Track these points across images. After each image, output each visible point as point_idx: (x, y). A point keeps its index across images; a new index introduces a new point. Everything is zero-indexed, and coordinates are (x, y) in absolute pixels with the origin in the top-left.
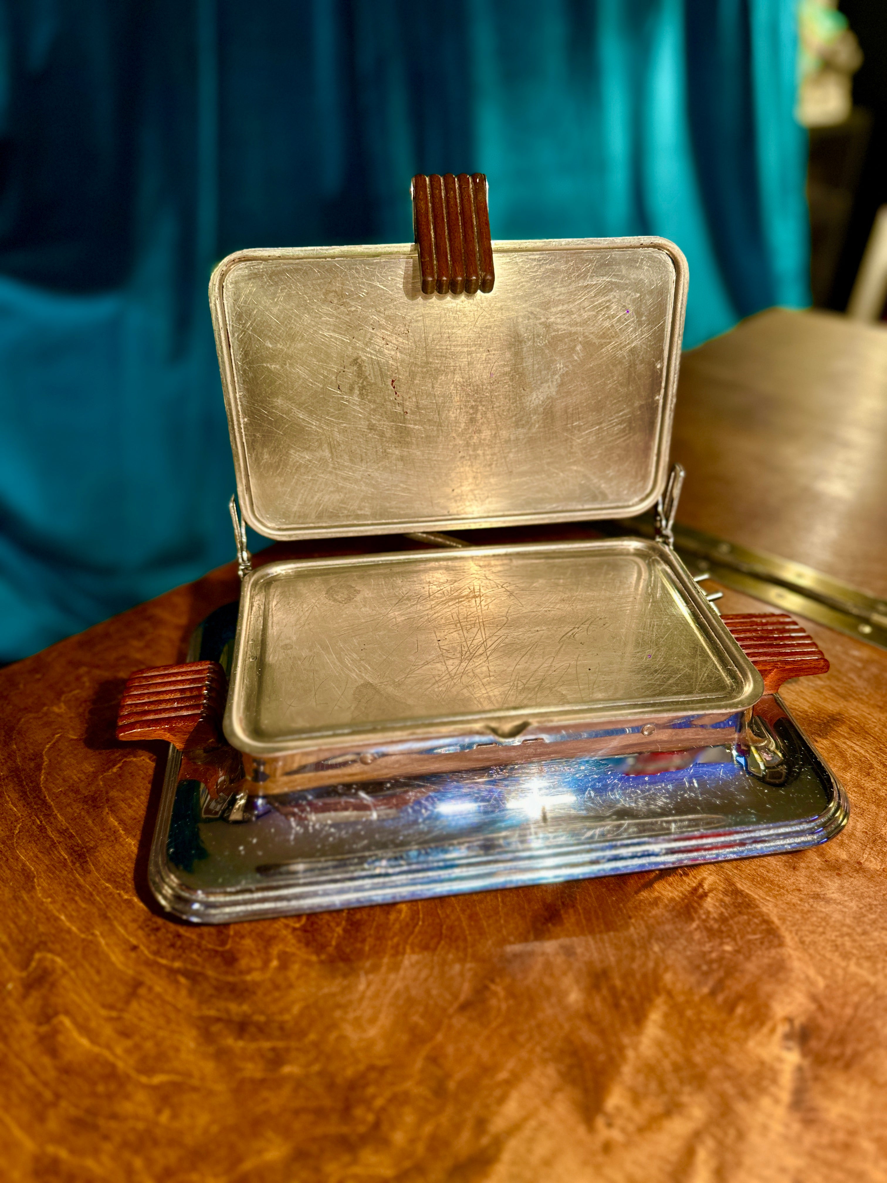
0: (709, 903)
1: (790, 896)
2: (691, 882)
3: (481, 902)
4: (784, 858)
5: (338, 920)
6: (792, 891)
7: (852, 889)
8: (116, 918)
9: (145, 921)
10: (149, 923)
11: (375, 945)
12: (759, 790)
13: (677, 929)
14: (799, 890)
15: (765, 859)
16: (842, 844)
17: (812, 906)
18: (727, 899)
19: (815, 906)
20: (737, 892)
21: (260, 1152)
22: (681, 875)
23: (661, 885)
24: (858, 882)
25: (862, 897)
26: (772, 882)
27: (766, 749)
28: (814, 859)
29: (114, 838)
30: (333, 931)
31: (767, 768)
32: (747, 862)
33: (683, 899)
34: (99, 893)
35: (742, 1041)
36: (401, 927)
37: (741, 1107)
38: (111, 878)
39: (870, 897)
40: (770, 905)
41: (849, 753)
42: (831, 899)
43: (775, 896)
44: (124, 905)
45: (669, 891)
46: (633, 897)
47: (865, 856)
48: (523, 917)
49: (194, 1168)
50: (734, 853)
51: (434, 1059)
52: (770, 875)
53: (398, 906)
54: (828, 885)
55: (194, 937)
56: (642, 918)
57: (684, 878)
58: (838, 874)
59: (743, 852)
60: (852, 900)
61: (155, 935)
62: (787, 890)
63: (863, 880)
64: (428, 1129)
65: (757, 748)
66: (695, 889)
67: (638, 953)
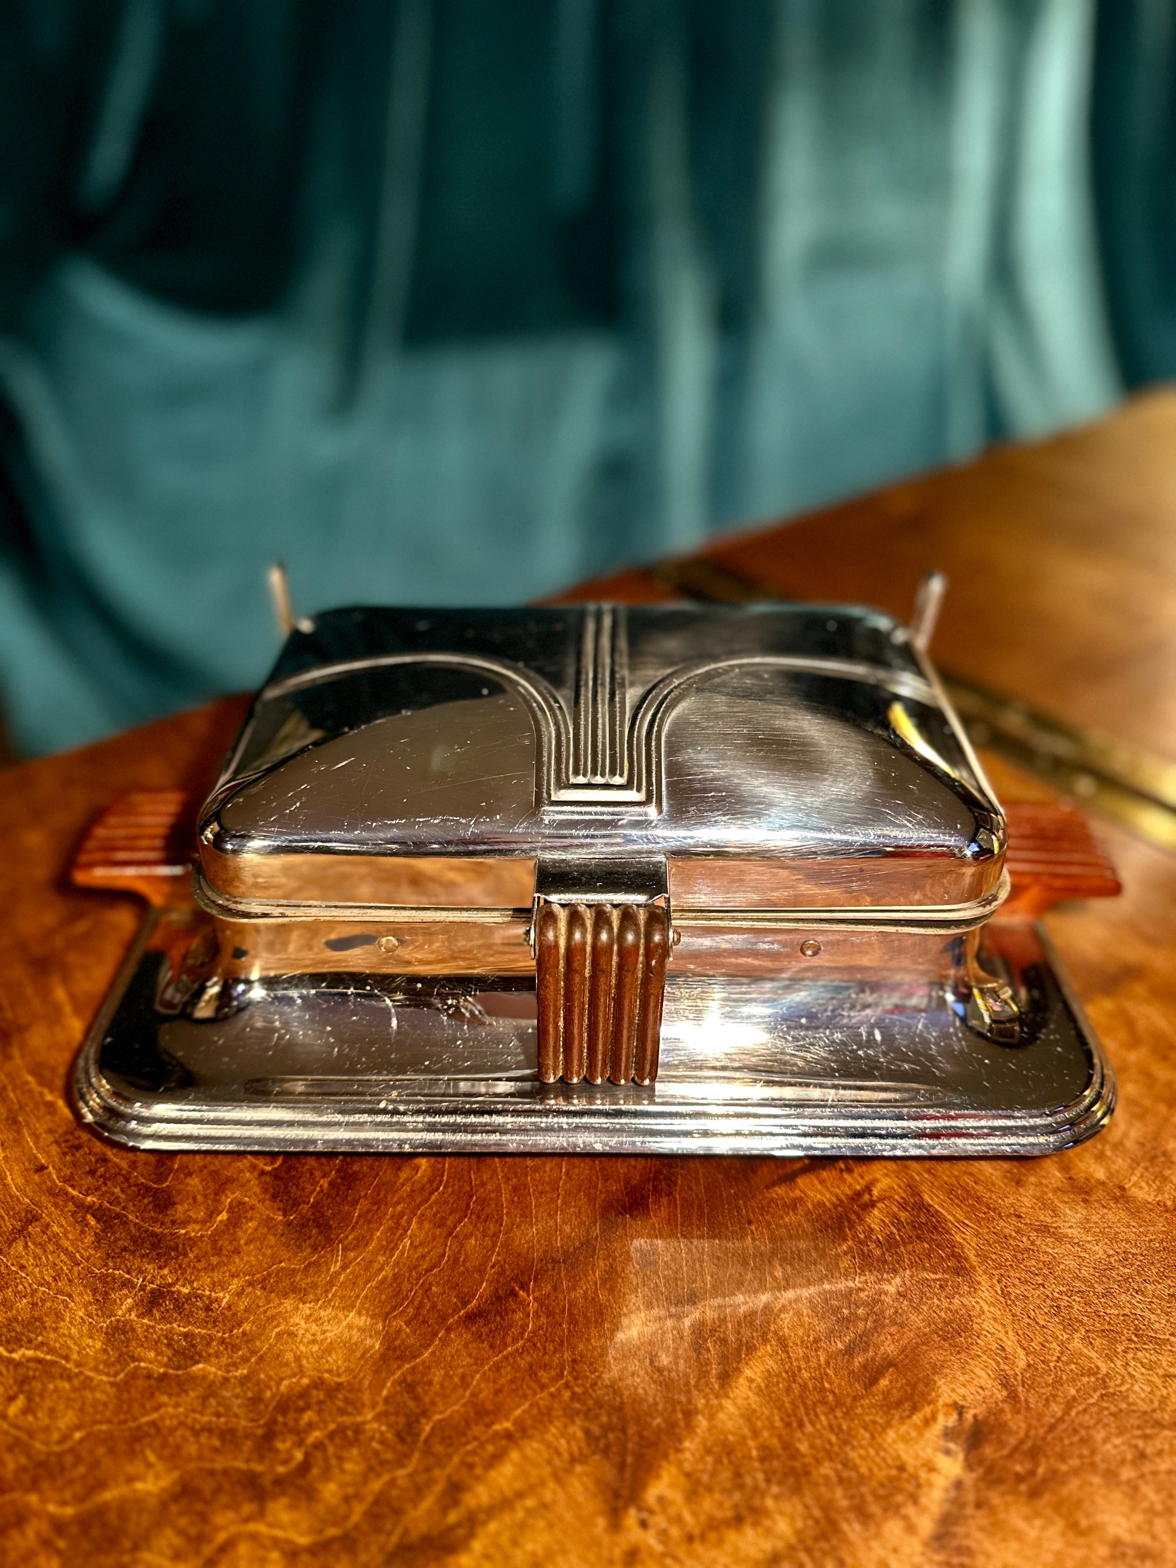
0: (875, 1218)
1: (1002, 1223)
2: (854, 1181)
3: (535, 1170)
4: (1006, 1165)
5: (327, 1169)
6: (1008, 1216)
7: (1102, 1225)
8: (27, 1124)
9: (66, 1133)
10: (70, 1137)
11: (369, 1211)
12: (976, 1059)
13: (816, 1248)
14: (1019, 1217)
15: (976, 1164)
16: (1100, 1157)
17: (1032, 1243)
18: (903, 1215)
19: (1038, 1243)
20: (922, 1207)
21: (131, 1479)
22: (841, 1171)
23: (807, 1180)
24: (1115, 1215)
25: (1114, 1239)
26: (978, 1199)
27: (995, 994)
28: (1053, 1173)
29: (55, 1017)
30: (314, 1183)
31: (994, 1021)
32: (947, 1165)
33: (835, 1206)
34: (14, 1089)
35: (876, 1431)
36: (412, 1191)
37: (853, 1530)
38: (37, 1071)
39: (1127, 1241)
40: (968, 1233)
41: (1141, 1025)
42: (1066, 1236)
43: (978, 1221)
44: (43, 1109)
45: (817, 1191)
46: (762, 1192)
47: (1134, 1179)
48: (592, 1199)
49: (35, 1485)
50: (920, 1147)
51: (409, 1386)
52: (979, 1188)
53: (417, 1161)
54: (1065, 1215)
55: (124, 1164)
56: (769, 1224)
57: (846, 1176)
58: (1085, 1201)
59: (934, 1147)
60: (1097, 1242)
61: (73, 1155)
62: (999, 1215)
63: (1123, 1214)
64: (376, 1486)
65: (981, 991)
66: (859, 1194)
67: (750, 1275)
